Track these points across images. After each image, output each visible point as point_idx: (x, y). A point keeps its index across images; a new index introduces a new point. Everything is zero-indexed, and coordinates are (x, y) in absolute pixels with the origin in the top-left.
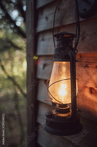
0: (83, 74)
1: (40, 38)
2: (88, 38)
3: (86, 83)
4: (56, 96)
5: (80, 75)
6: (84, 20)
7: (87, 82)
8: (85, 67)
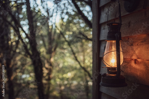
0: (130, 51)
1: (102, 28)
2: (132, 25)
3: (131, 57)
4: (108, 62)
5: (128, 51)
6: (129, 13)
7: (132, 55)
8: (131, 45)
